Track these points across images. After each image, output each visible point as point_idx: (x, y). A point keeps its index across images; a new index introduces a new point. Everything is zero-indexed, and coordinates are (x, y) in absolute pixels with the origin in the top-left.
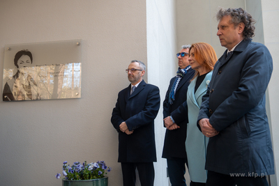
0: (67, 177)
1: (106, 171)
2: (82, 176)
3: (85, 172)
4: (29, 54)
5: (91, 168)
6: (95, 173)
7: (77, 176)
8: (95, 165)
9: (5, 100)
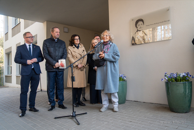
0: (168, 80)
1: (191, 78)
2: (176, 80)
3: (178, 78)
4: (142, 20)
5: (181, 76)
6: (184, 79)
7: (173, 80)
8: (184, 74)
9: (133, 44)
